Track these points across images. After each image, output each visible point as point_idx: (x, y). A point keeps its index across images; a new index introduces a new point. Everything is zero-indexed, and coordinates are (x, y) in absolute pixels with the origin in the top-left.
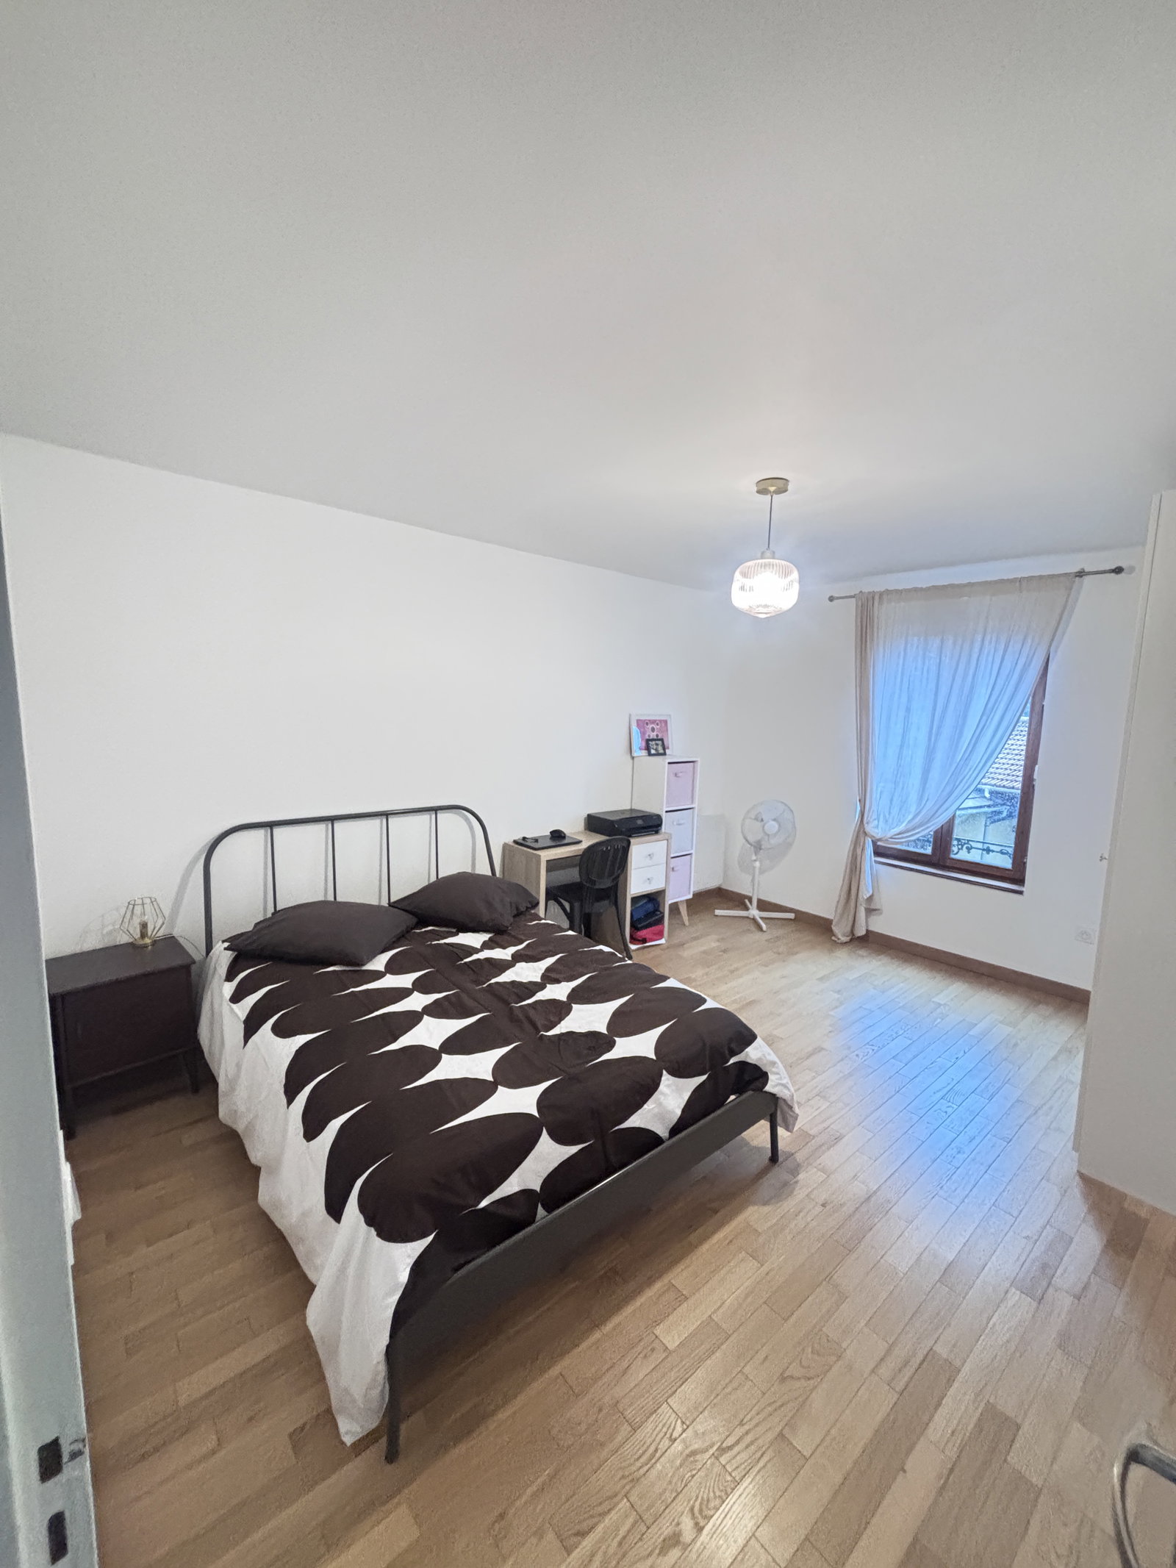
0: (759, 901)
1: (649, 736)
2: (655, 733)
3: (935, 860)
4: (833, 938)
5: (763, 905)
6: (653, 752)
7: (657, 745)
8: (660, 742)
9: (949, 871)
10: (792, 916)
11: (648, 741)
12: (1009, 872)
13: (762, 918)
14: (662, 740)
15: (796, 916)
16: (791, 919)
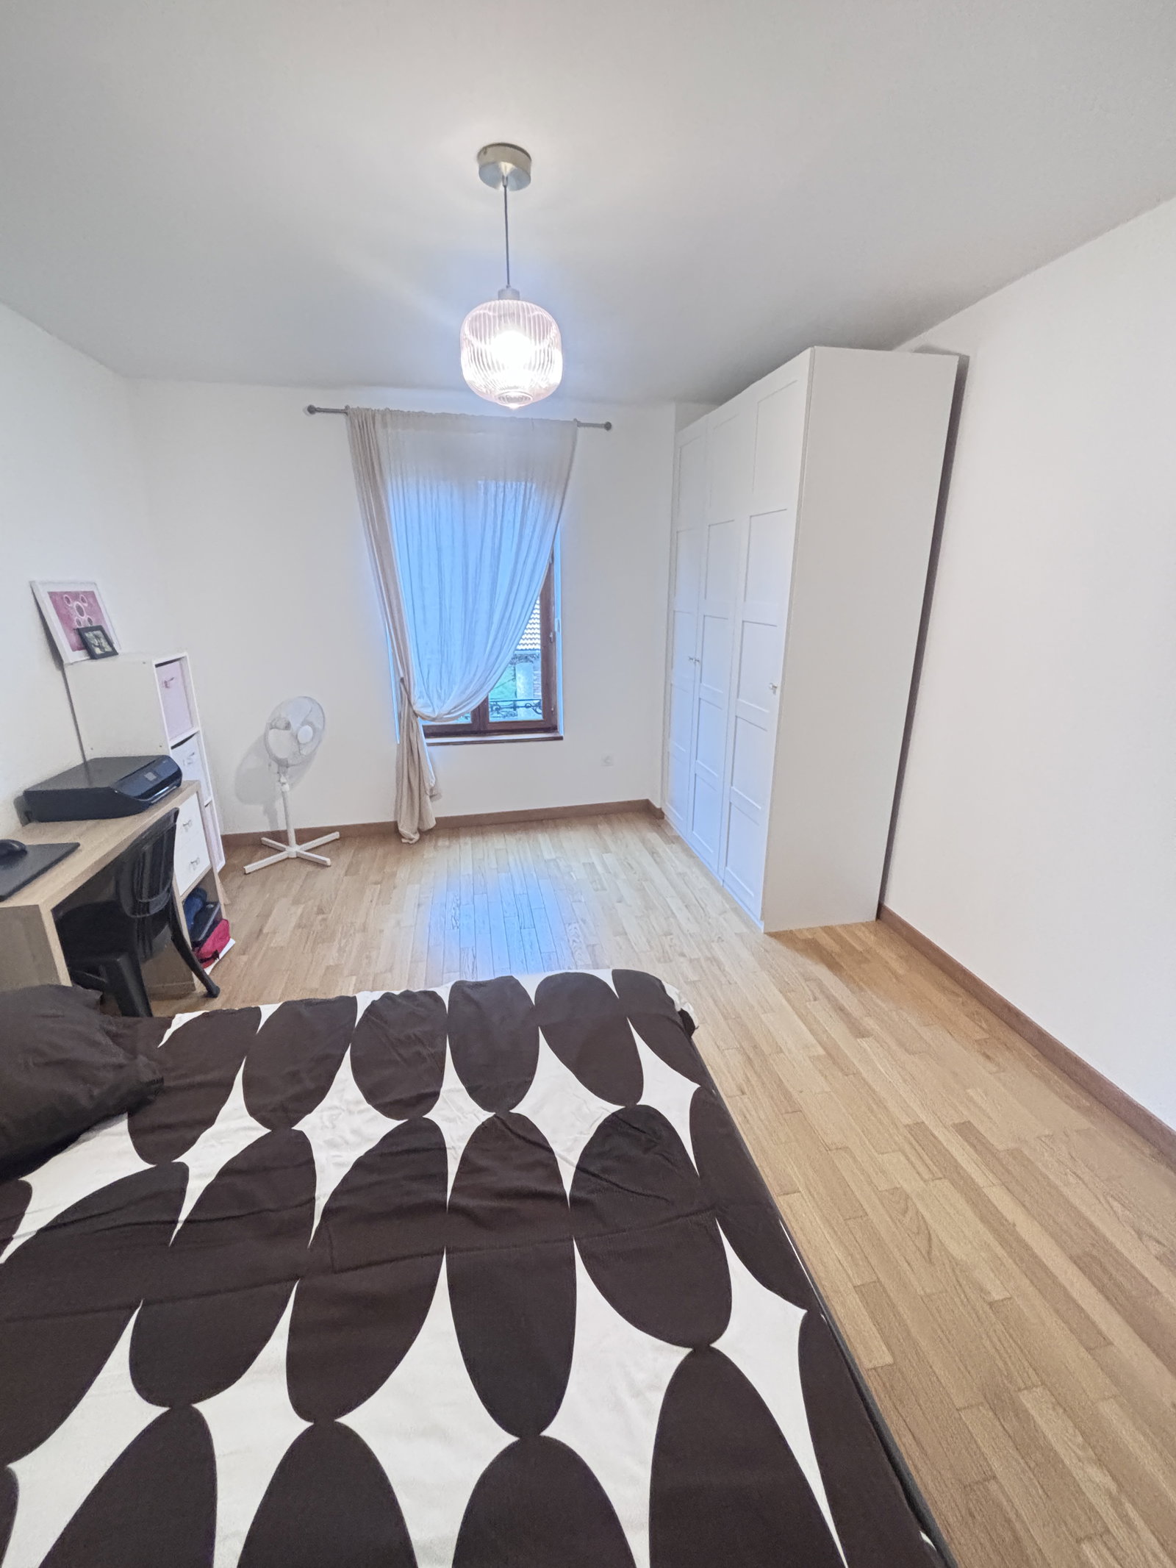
0: (298, 832)
1: (79, 623)
2: (85, 617)
3: (475, 729)
4: (403, 841)
5: (303, 836)
6: (98, 651)
7: (97, 637)
8: (99, 633)
9: (490, 735)
10: (336, 835)
11: (80, 633)
12: (542, 723)
13: (308, 851)
14: (100, 628)
15: (340, 835)
16: (337, 840)
